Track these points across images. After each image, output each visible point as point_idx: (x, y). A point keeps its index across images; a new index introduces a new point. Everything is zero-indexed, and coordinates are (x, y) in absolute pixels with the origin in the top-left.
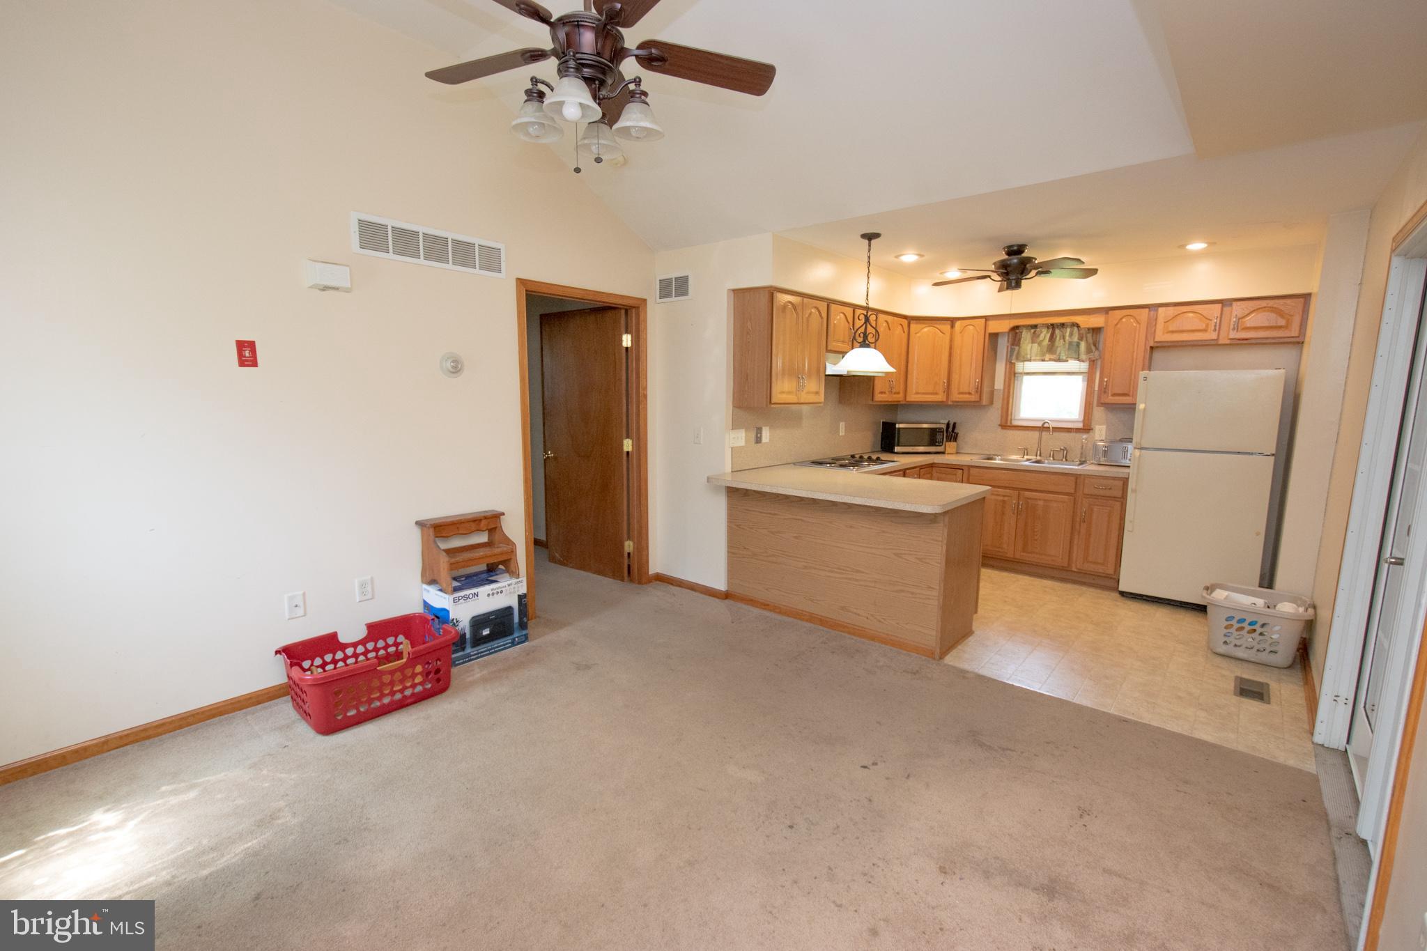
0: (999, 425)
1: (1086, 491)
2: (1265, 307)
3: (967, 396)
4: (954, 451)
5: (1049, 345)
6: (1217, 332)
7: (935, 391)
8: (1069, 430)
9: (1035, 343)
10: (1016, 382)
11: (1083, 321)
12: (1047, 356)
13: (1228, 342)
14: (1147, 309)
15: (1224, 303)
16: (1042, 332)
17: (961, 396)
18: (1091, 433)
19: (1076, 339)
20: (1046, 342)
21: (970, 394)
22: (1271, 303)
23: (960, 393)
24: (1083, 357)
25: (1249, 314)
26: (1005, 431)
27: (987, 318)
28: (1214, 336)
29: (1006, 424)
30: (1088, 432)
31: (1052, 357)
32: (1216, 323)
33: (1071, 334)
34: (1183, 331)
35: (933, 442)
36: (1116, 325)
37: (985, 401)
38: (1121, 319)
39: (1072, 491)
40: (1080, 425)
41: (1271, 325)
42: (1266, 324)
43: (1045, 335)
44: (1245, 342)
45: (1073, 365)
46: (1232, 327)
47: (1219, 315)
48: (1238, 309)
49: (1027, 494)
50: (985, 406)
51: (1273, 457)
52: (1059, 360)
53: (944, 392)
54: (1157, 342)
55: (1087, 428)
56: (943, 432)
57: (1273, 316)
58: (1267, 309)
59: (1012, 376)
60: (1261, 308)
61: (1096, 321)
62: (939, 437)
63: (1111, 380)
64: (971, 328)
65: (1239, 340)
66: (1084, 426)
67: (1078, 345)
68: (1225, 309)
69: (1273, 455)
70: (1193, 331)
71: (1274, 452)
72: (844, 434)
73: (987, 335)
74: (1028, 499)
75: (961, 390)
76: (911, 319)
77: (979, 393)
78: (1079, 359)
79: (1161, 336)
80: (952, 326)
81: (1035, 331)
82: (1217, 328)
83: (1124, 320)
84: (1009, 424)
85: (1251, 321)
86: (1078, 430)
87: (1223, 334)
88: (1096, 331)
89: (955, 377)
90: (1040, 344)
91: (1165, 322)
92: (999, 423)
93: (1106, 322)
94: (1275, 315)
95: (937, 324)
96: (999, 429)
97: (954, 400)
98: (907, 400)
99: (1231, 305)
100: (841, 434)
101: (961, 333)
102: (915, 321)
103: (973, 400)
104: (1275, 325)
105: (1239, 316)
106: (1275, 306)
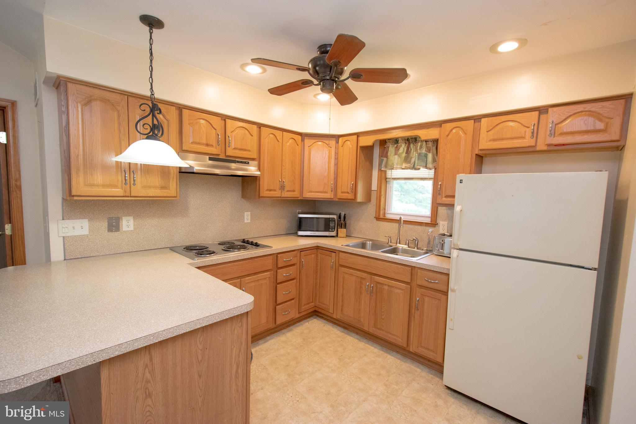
0: (375, 217)
1: (420, 282)
2: (582, 112)
3: (347, 194)
4: (345, 235)
5: (405, 156)
6: (535, 138)
7: (324, 191)
8: (420, 224)
9: (397, 155)
10: (388, 185)
11: (423, 134)
12: (404, 165)
13: (545, 148)
14: (473, 121)
15: (542, 110)
16: (401, 146)
17: (343, 194)
18: (437, 227)
19: (424, 151)
20: (404, 155)
21: (348, 193)
22: (588, 107)
23: (342, 192)
24: (430, 165)
25: (565, 119)
26: (378, 222)
27: (358, 135)
28: (532, 143)
29: (381, 217)
30: (435, 227)
31: (408, 165)
32: (533, 130)
33: (421, 147)
34: (502, 139)
35: (327, 229)
36: (448, 136)
37: (360, 198)
38: (452, 130)
39: (409, 281)
40: (428, 220)
41: (589, 129)
42: (584, 128)
43: (403, 148)
44: (562, 147)
45: (424, 172)
46: (548, 133)
47: (536, 123)
48: (553, 116)
49: (377, 278)
50: (360, 203)
51: (596, 272)
52: (414, 168)
53: (332, 191)
54: (481, 150)
55: (433, 223)
56: (335, 221)
57: (591, 120)
58: (583, 113)
59: (384, 180)
60: (578, 112)
61: (433, 134)
62: (332, 225)
63: (444, 183)
64: (349, 143)
65: (556, 145)
66: (431, 221)
67: (426, 156)
68: (542, 116)
69: (595, 269)
70: (512, 138)
71: (596, 266)
72: (249, 221)
73: (359, 147)
74: (379, 283)
75: (343, 191)
76: (303, 136)
77: (354, 192)
78: (426, 167)
79: (485, 144)
80: (337, 142)
81: (397, 146)
82: (535, 135)
83: (454, 131)
84: (381, 216)
85: (567, 126)
86: (427, 224)
87: (540, 141)
88: (436, 142)
89: (339, 180)
90: (399, 156)
91: (487, 132)
92: (375, 216)
93: (440, 135)
94: (593, 119)
95: (325, 140)
96: (375, 220)
97: (339, 197)
98: (303, 196)
99: (547, 112)
100: (246, 221)
101: (342, 147)
102: (308, 137)
103: (350, 198)
104: (592, 128)
105: (556, 121)
106: (593, 109)
